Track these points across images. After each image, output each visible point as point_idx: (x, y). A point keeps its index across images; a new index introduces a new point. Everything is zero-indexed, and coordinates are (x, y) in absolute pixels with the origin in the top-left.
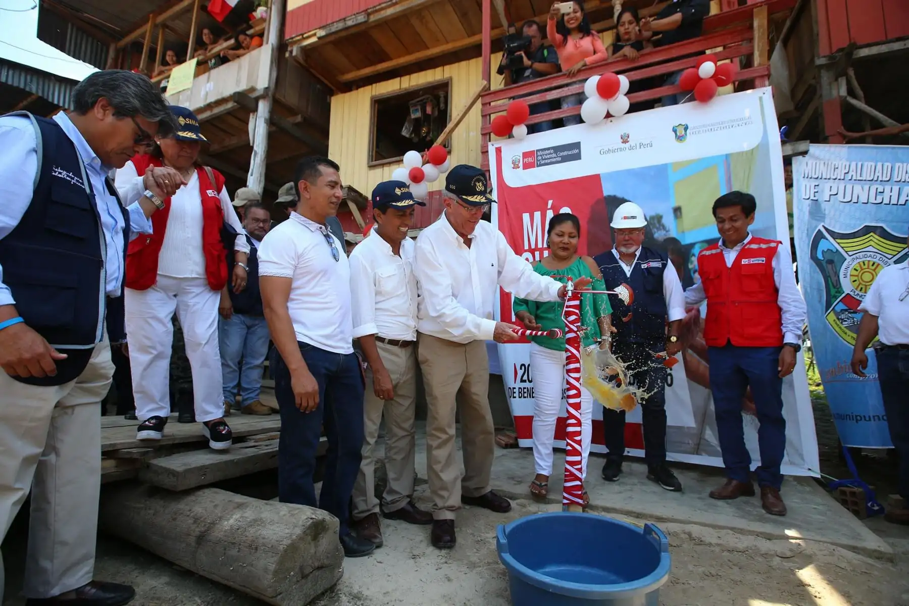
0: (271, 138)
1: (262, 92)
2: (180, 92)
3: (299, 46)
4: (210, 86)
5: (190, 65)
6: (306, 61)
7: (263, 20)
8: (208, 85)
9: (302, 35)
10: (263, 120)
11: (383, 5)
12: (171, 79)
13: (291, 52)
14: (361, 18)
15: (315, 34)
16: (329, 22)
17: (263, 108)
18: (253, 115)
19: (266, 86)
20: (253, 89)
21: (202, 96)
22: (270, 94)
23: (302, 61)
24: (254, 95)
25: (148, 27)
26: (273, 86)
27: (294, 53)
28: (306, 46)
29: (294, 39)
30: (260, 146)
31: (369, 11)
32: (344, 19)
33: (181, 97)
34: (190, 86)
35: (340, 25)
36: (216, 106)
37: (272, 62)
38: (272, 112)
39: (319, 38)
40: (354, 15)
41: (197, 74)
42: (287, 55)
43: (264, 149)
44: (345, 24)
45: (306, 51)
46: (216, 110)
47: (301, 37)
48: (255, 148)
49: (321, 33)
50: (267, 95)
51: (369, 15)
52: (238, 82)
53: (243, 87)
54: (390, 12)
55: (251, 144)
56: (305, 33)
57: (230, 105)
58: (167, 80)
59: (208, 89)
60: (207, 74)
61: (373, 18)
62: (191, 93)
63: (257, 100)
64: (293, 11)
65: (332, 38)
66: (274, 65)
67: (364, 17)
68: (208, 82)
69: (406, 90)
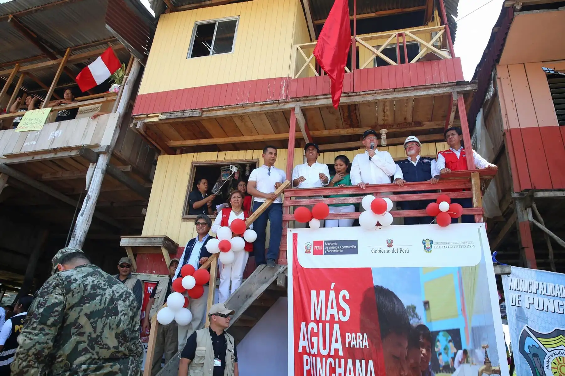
0: (104, 183)
1: (104, 149)
2: (29, 131)
3: (142, 121)
4: (59, 133)
5: (44, 112)
6: (145, 132)
7: (116, 93)
8: (57, 132)
9: (147, 115)
10: (100, 170)
11: (215, 108)
12: (24, 118)
13: (135, 125)
14: (196, 113)
15: (158, 116)
16: (171, 110)
17: (102, 161)
18: (93, 165)
19: (109, 145)
20: (97, 146)
21: (49, 139)
22: (110, 150)
23: (142, 132)
24: (96, 150)
25: (13, 71)
26: (113, 145)
27: (138, 127)
28: (148, 122)
29: (140, 116)
30: (94, 192)
31: (203, 110)
32: (183, 111)
33: (29, 135)
34: (40, 128)
35: (179, 115)
36: (61, 151)
37: (117, 127)
38: (109, 164)
39: (160, 120)
40: (192, 110)
41: (49, 121)
42: (132, 125)
43: (96, 194)
44: (183, 114)
45: (147, 126)
46: (60, 155)
47: (145, 116)
48: (89, 193)
49: (164, 117)
50: (108, 151)
51: (203, 112)
52: (84, 136)
53: (87, 142)
54: (219, 113)
55: (86, 189)
56: (150, 114)
57: (74, 153)
58: (21, 117)
59: (55, 135)
60: (58, 123)
61: (205, 115)
62: (40, 134)
63: (98, 154)
64: (142, 96)
65: (171, 121)
67: (199, 113)
68: (57, 130)
69: (221, 162)
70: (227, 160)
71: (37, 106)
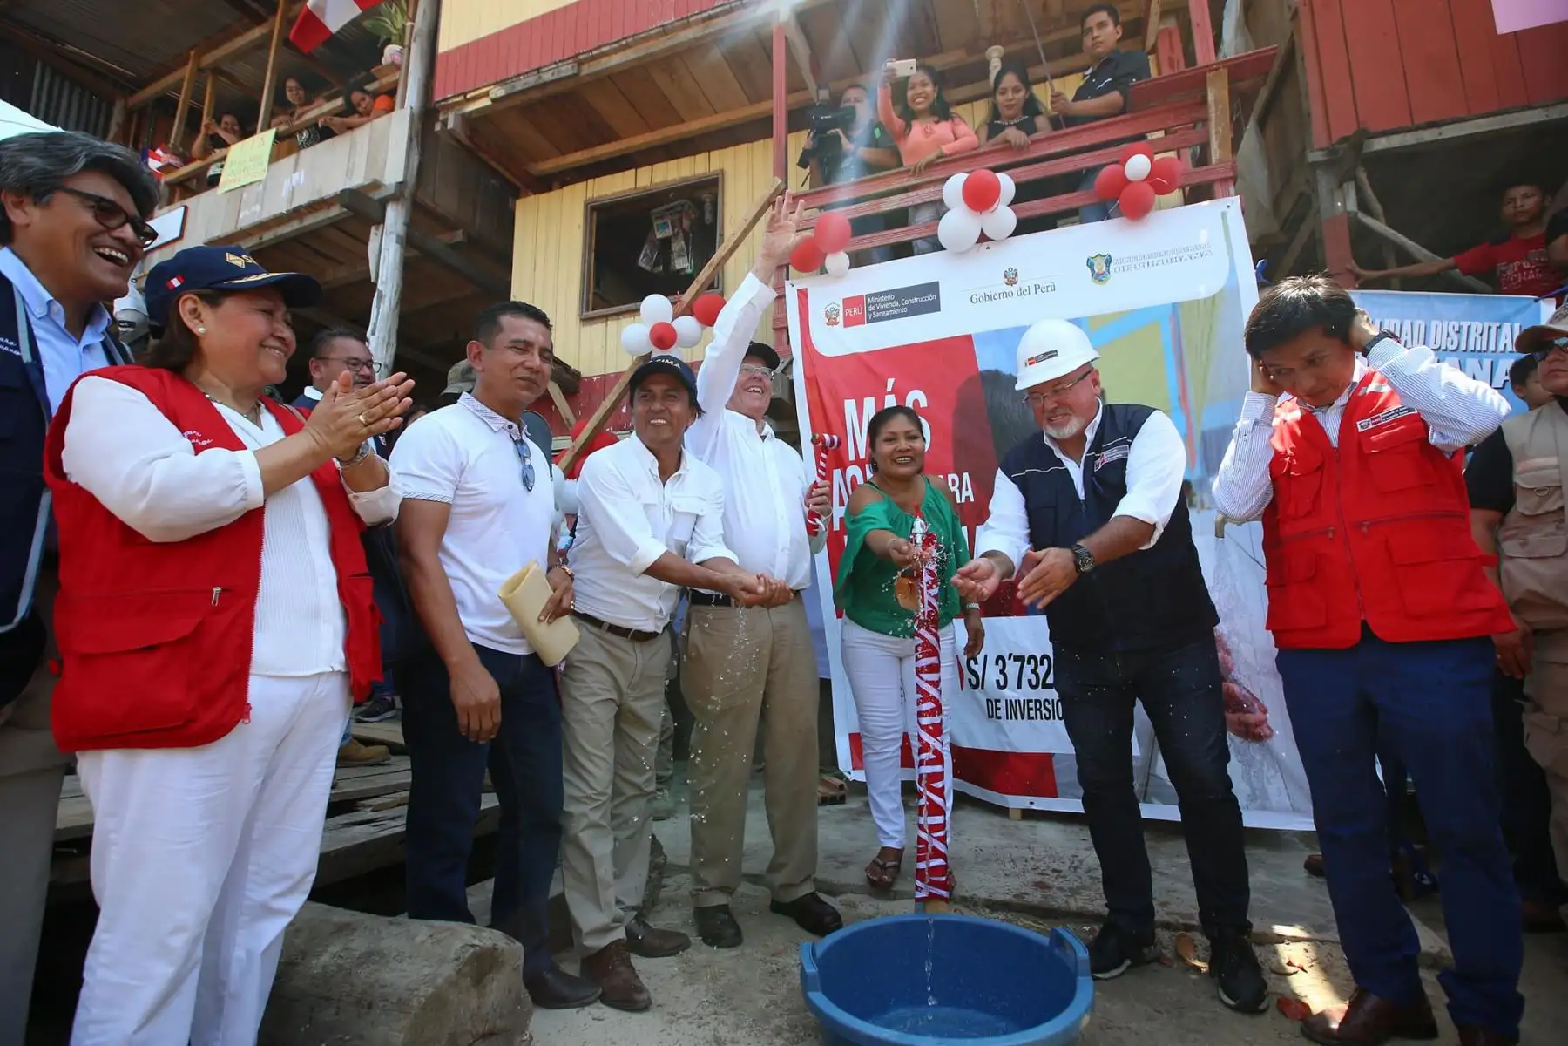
0: (409, 268)
1: (392, 191)
2: (243, 186)
3: (460, 112)
4: (298, 177)
5: (264, 141)
6: (470, 138)
7: (395, 67)
8: (296, 176)
9: (465, 94)
10: (394, 237)
11: (604, 49)
12: (227, 163)
13: (445, 123)
14: (567, 70)
15: (486, 94)
16: (513, 73)
17: (395, 217)
18: (377, 229)
19: (401, 180)
20: (376, 185)
21: (284, 194)
22: (407, 193)
23: (463, 137)
24: (377, 195)
25: (186, 72)
26: (412, 181)
27: (450, 126)
28: (471, 113)
29: (450, 102)
30: (390, 286)
31: (581, 57)
32: (538, 69)
33: (245, 195)
34: (263, 176)
35: (531, 80)
36: (310, 213)
37: (410, 139)
38: (410, 225)
39: (494, 101)
40: (555, 63)
41: (275, 157)
42: (438, 127)
43: (395, 288)
44: (540, 77)
45: (470, 121)
46: (310, 220)
47: (462, 98)
48: (380, 287)
49: (498, 92)
50: (402, 194)
51: (580, 63)
52: (349, 173)
53: (358, 180)
54: (615, 60)
55: (373, 281)
56: (470, 92)
57: (335, 211)
58: (219, 164)
59: (294, 184)
60: (292, 158)
61: (586, 70)
62: (265, 188)
63: (383, 203)
64: (447, 54)
65: (517, 101)
66: (415, 142)
67: (573, 67)
68: (295, 171)
69: (646, 190)
70: (657, 184)
71: (246, 131)
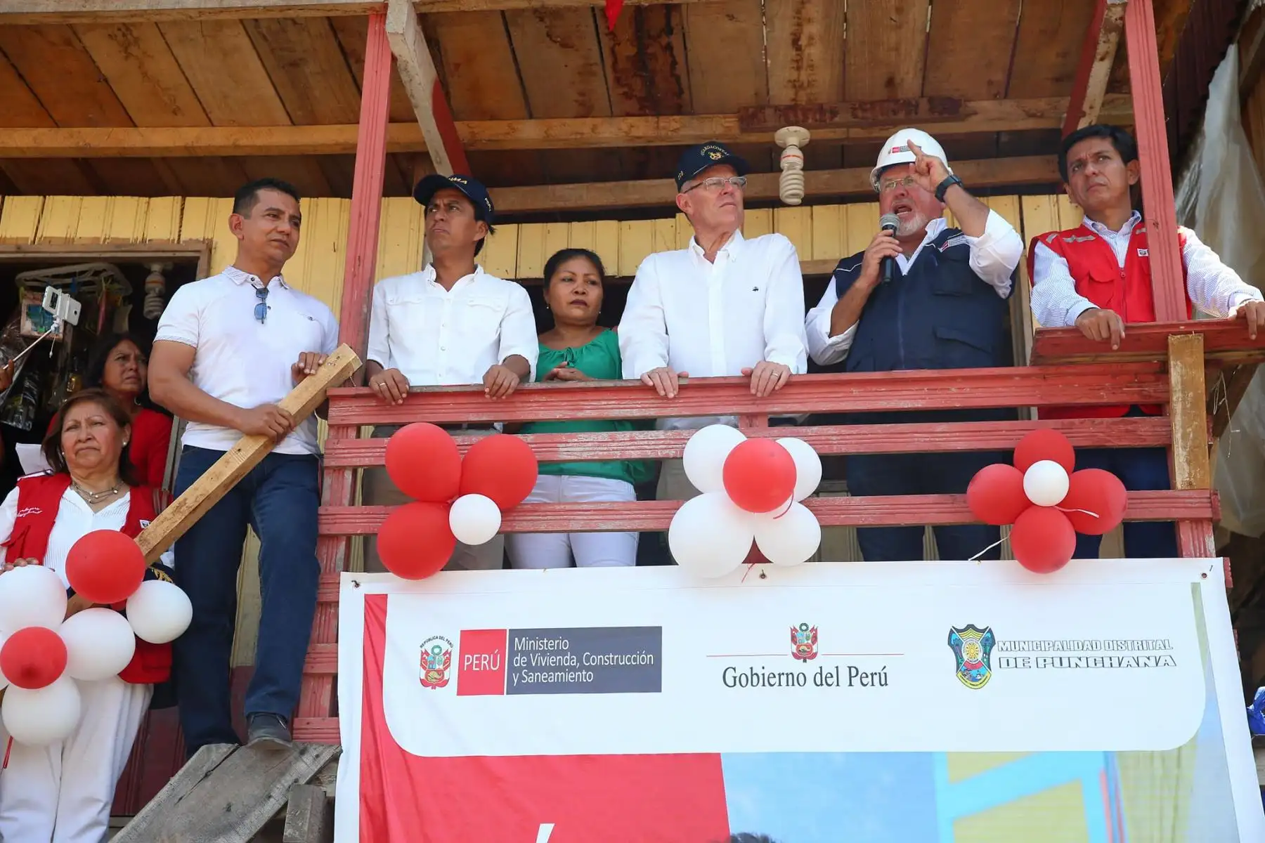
69: (19, 249)
70: (50, 240)
